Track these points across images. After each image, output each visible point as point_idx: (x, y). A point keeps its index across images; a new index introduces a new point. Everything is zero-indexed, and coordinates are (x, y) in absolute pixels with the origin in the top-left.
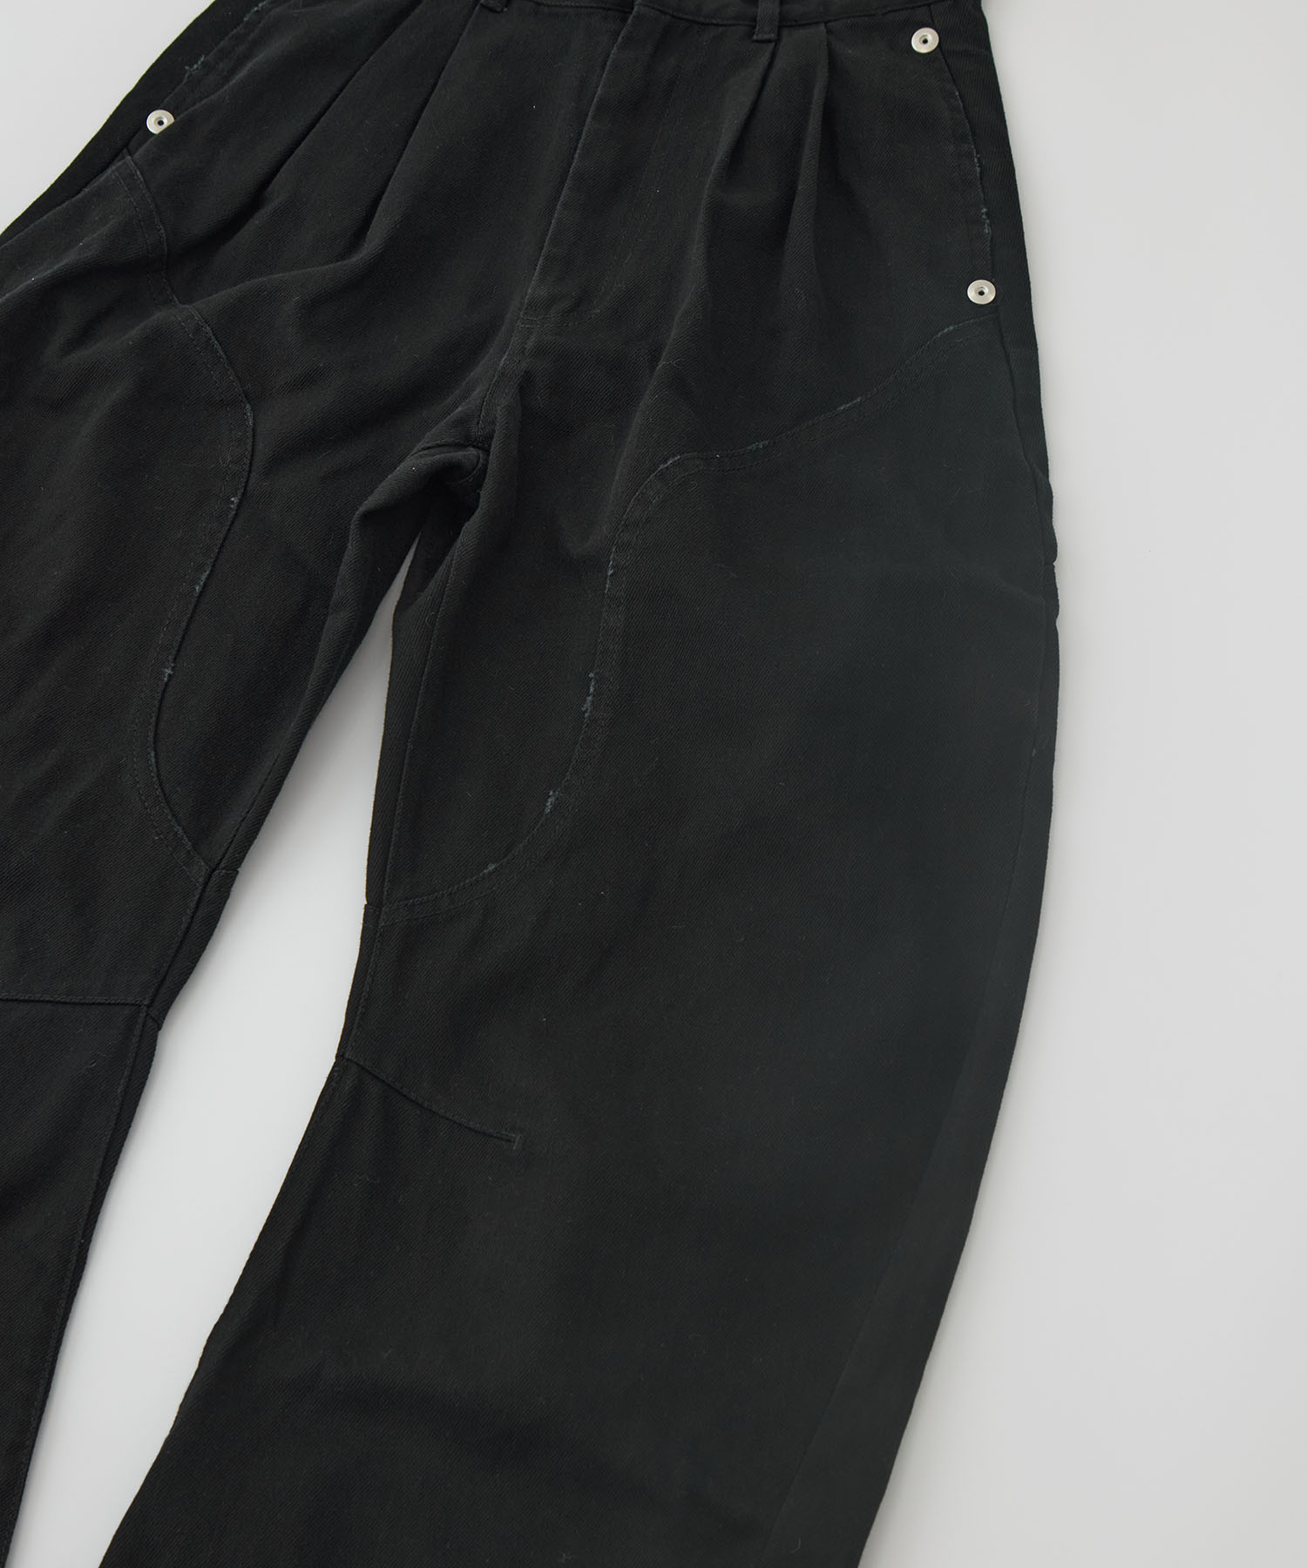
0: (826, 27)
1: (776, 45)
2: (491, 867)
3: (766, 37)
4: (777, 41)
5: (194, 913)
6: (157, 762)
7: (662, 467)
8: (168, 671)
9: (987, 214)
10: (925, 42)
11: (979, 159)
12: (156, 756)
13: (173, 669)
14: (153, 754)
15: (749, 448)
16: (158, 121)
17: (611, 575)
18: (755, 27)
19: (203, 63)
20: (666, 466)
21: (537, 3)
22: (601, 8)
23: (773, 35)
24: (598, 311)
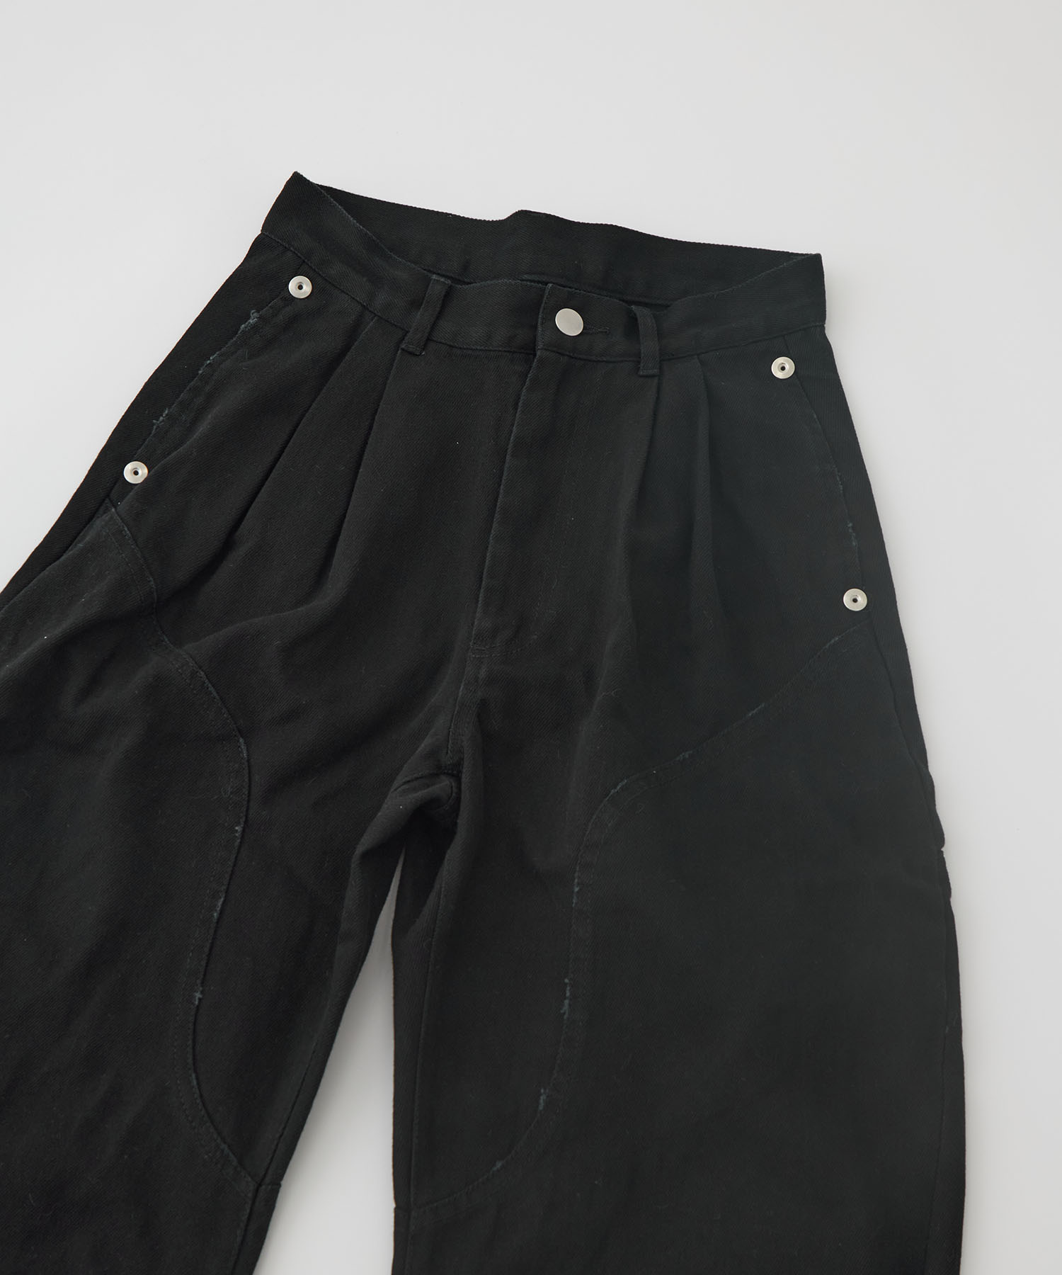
0: (698, 358)
1: (659, 380)
2: (499, 1165)
3: (651, 372)
4: (660, 376)
5: (247, 1225)
6: (198, 1084)
7: (612, 791)
8: (198, 995)
9: (853, 527)
10: (783, 369)
11: (840, 477)
12: (197, 1079)
13: (202, 992)
14: (194, 1076)
15: (678, 759)
16: (135, 472)
17: (578, 892)
18: (639, 362)
19: (167, 415)
20: (616, 790)
21: (450, 346)
22: (508, 351)
23: (656, 371)
24: (536, 637)
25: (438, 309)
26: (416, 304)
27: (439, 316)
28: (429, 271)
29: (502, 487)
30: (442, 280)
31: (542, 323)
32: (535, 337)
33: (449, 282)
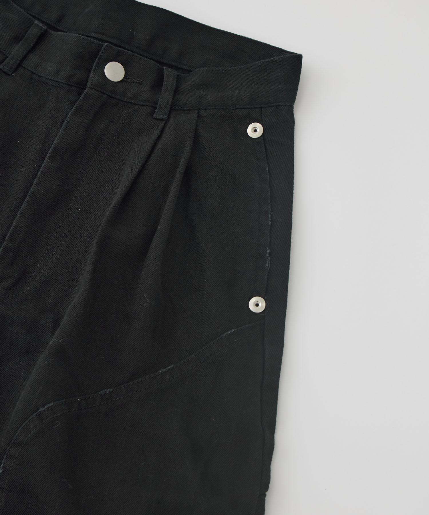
0: (198, 113)
1: (165, 123)
3: (161, 117)
4: (167, 121)
7: (41, 409)
9: (270, 254)
10: (255, 131)
11: (272, 215)
15: (100, 393)
18: (156, 109)
20: (43, 409)
21: (32, 72)
22: (68, 84)
23: (165, 117)
24: (29, 288)
25: (32, 45)
26: (17, 39)
27: (31, 51)
28: (33, 17)
29: (36, 179)
30: (41, 25)
31: (95, 69)
32: (88, 77)
33: (45, 27)
